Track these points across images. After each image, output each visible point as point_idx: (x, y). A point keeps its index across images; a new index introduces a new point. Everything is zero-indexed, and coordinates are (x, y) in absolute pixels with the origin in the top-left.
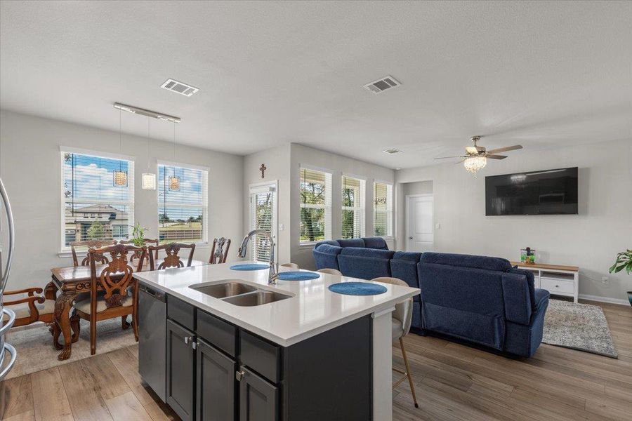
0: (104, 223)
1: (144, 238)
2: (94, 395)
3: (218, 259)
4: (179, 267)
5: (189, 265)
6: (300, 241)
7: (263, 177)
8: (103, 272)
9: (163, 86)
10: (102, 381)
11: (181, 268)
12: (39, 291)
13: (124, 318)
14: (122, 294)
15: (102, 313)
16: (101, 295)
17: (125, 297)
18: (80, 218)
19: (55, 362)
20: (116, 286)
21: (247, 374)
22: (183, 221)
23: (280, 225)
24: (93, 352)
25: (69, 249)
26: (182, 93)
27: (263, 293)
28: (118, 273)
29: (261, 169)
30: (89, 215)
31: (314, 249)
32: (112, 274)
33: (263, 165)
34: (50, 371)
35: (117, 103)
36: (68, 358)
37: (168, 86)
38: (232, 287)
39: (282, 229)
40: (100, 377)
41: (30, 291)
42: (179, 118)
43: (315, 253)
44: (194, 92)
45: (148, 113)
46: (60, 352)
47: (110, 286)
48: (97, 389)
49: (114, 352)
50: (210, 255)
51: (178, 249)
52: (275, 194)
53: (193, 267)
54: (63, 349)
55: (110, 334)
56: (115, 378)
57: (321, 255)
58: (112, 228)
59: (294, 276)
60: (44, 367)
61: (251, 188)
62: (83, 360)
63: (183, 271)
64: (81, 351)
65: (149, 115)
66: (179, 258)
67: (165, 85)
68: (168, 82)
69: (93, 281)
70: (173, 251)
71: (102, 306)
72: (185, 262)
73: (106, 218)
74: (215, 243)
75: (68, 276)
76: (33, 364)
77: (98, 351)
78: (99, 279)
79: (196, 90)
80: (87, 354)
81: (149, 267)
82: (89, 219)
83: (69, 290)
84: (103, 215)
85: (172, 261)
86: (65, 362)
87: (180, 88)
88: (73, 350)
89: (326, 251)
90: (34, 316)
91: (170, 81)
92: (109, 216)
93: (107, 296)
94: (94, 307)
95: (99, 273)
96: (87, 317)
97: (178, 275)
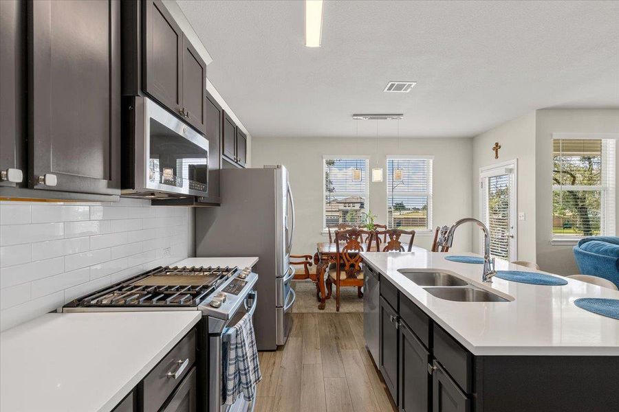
0: (356, 211)
1: (375, 223)
2: (334, 342)
3: (440, 248)
4: (400, 251)
5: (410, 250)
6: (553, 235)
7: (497, 157)
8: (344, 250)
9: (386, 90)
10: (341, 334)
11: (402, 253)
12: (311, 257)
13: (359, 288)
14: (357, 268)
15: (343, 280)
16: (342, 266)
17: (359, 271)
18: (341, 207)
19: (316, 310)
20: (352, 261)
21: (438, 370)
22: (418, 209)
23: (521, 214)
24: (338, 310)
25: (327, 229)
26: (402, 91)
27: (473, 290)
28: (353, 251)
29: (494, 149)
30: (347, 205)
31: (576, 247)
32: (349, 251)
33: (497, 144)
34: (313, 314)
35: (354, 115)
36: (323, 309)
37: (389, 89)
38: (442, 278)
39: (522, 218)
40: (340, 330)
41: (306, 257)
42: (402, 115)
43: (577, 253)
44: (412, 86)
45: (380, 116)
46: (319, 303)
47: (348, 261)
48: (337, 338)
49: (350, 313)
50: (432, 243)
51: (400, 235)
52: (513, 176)
53: (413, 253)
54: (322, 301)
55: (349, 298)
56: (349, 335)
57: (587, 255)
58: (361, 215)
59: (523, 277)
60: (311, 312)
61: (482, 172)
62: (331, 314)
63: (404, 255)
64: (331, 307)
65: (378, 118)
66: (400, 243)
67: (387, 88)
68: (388, 86)
69: (338, 256)
70: (395, 236)
71: (343, 276)
72: (406, 248)
73: (357, 207)
74: (437, 231)
75: (326, 250)
76: (306, 307)
77: (341, 310)
78: (341, 254)
79: (414, 84)
80: (334, 310)
81: (376, 249)
82: (347, 208)
83: (324, 259)
84: (356, 205)
85: (394, 246)
86: (322, 311)
87: (399, 88)
88: (327, 304)
89: (597, 252)
90: (307, 275)
91: (390, 83)
92: (359, 205)
93: (347, 268)
94: (338, 275)
95: (341, 250)
96: (335, 282)
97: (400, 258)
